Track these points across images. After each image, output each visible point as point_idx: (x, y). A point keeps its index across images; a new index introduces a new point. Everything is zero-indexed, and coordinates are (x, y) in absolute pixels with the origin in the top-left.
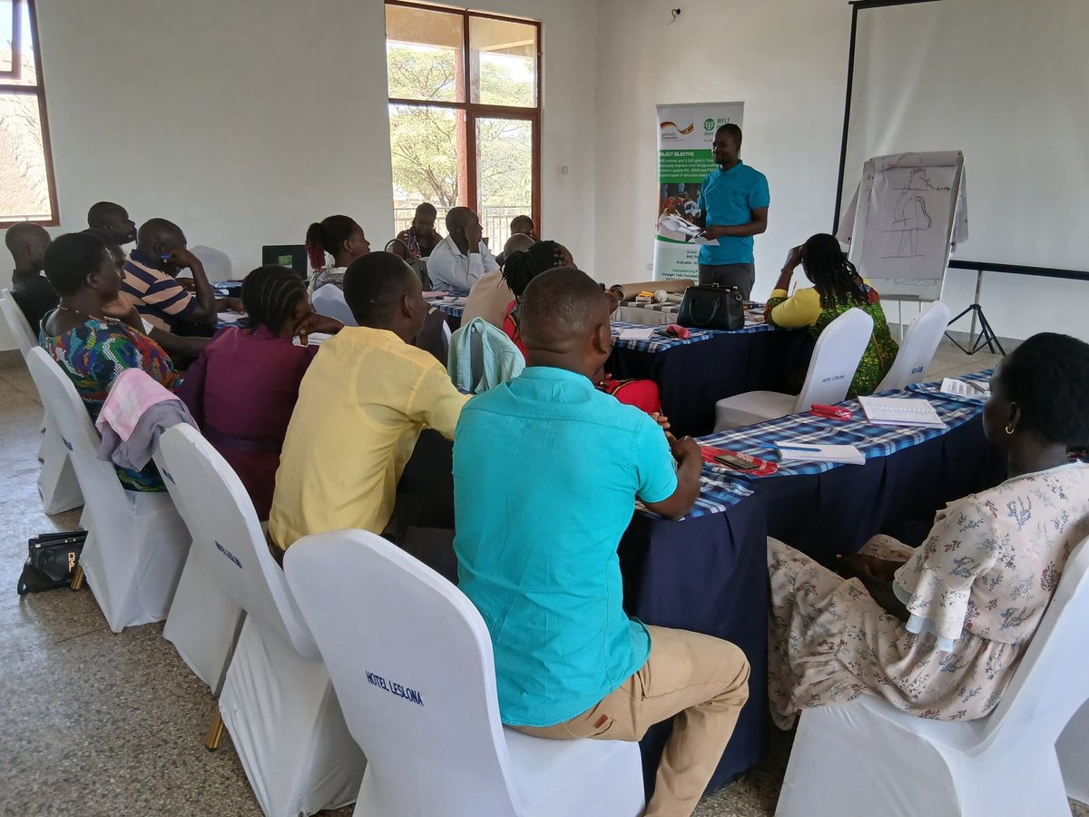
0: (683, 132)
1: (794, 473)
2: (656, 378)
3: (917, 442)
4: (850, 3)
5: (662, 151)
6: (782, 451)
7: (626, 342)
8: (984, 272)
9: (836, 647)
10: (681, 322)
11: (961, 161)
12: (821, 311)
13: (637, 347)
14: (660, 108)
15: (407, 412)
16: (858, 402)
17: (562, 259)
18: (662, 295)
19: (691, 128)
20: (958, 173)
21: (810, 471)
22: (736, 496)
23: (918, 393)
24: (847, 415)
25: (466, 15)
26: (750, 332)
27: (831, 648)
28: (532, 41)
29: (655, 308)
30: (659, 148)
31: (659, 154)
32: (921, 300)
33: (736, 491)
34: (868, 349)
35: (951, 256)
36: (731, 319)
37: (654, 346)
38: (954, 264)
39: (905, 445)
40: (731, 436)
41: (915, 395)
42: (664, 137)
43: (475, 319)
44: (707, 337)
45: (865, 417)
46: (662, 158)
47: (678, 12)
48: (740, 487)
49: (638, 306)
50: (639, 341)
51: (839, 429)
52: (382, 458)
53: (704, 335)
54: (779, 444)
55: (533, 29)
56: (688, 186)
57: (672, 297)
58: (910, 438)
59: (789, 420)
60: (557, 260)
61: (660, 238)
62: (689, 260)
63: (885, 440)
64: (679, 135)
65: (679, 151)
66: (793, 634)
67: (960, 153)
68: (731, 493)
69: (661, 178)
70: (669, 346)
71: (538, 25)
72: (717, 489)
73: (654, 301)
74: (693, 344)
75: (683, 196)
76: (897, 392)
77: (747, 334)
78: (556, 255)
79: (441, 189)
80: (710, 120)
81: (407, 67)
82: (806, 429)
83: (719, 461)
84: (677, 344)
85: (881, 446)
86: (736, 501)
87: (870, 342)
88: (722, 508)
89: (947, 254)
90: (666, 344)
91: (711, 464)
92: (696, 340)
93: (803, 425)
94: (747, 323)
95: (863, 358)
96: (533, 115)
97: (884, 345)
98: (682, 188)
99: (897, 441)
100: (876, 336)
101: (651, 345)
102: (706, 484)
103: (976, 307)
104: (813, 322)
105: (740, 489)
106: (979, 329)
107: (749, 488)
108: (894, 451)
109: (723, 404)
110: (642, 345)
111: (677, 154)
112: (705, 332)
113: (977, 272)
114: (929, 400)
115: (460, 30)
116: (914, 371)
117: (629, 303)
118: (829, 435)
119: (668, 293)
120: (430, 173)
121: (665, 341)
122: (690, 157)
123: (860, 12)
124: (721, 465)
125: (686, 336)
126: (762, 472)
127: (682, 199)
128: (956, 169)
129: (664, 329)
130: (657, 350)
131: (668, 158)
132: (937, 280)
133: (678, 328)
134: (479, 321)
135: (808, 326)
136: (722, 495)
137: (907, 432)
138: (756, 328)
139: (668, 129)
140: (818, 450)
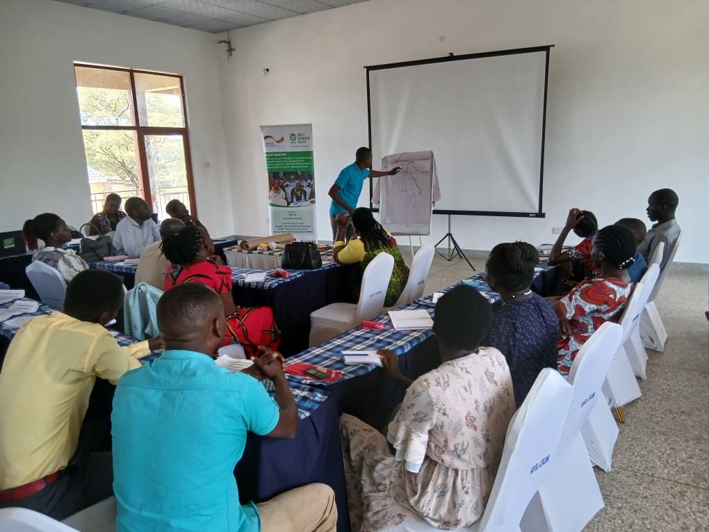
0: (278, 142)
1: (352, 376)
2: (271, 305)
3: (422, 340)
4: (364, 67)
5: (267, 153)
6: (346, 358)
7: (250, 284)
8: (451, 216)
9: (388, 487)
10: (285, 266)
11: (432, 156)
12: (365, 253)
13: (257, 286)
14: (262, 128)
15: (85, 371)
16: (388, 315)
17: (202, 237)
18: (273, 245)
19: (282, 139)
20: (432, 163)
21: (362, 372)
22: (317, 402)
23: (421, 305)
24: (382, 327)
25: (132, 72)
26: (326, 268)
27: (385, 487)
28: (178, 86)
29: (270, 254)
30: (265, 151)
31: (265, 155)
32: (420, 235)
33: (317, 399)
34: (393, 273)
35: (433, 209)
36: (313, 262)
37: (267, 285)
38: (436, 212)
39: (415, 344)
40: (314, 351)
41: (419, 306)
42: (267, 145)
43: (141, 283)
44: (300, 275)
45: (392, 326)
46: (267, 157)
47: (268, 70)
48: (319, 395)
49: (259, 253)
50: (257, 283)
51: (378, 337)
52: (66, 409)
53: (297, 274)
54: (344, 352)
55: (178, 80)
56: (285, 174)
57: (280, 245)
58: (418, 338)
59: (349, 334)
60: (198, 238)
61: (272, 205)
62: (291, 217)
63: (404, 343)
64: (275, 143)
65: (277, 153)
66: (364, 478)
67: (432, 152)
68: (313, 401)
69: (268, 169)
70: (276, 285)
71: (181, 78)
72: (305, 398)
73: (269, 249)
74: (291, 280)
75: (283, 180)
76: (409, 305)
77: (324, 271)
78: (197, 235)
79: (131, 173)
80: (293, 135)
81: (102, 99)
82: (358, 340)
83: (305, 373)
84: (281, 282)
85: (402, 347)
86: (316, 406)
87: (394, 268)
88: (308, 414)
89: (431, 209)
90: (274, 283)
91: (301, 377)
92: (293, 278)
93: (357, 337)
94: (323, 263)
95: (391, 278)
96: (184, 132)
97: (402, 270)
98: (281, 174)
99: (410, 342)
100: (398, 265)
101: (265, 285)
102: (297, 395)
103: (449, 235)
104: (362, 259)
105: (319, 396)
106: (452, 246)
107: (324, 394)
108: (409, 348)
109: (315, 314)
110: (260, 285)
111: (276, 155)
112: (299, 272)
113: (448, 216)
114: (426, 309)
115: (128, 81)
116: (419, 283)
117: (254, 252)
118: (372, 342)
119: (277, 243)
120: (123, 164)
121: (274, 281)
122: (284, 156)
123: (370, 72)
124: (308, 378)
125: (287, 276)
126: (332, 380)
127: (282, 181)
128: (430, 161)
129: (274, 271)
130: (269, 287)
131: (271, 157)
132: (428, 223)
133: (281, 270)
134: (143, 285)
135: (359, 262)
136: (307, 403)
137: (416, 334)
138: (330, 266)
139: (269, 140)
140: (367, 355)
